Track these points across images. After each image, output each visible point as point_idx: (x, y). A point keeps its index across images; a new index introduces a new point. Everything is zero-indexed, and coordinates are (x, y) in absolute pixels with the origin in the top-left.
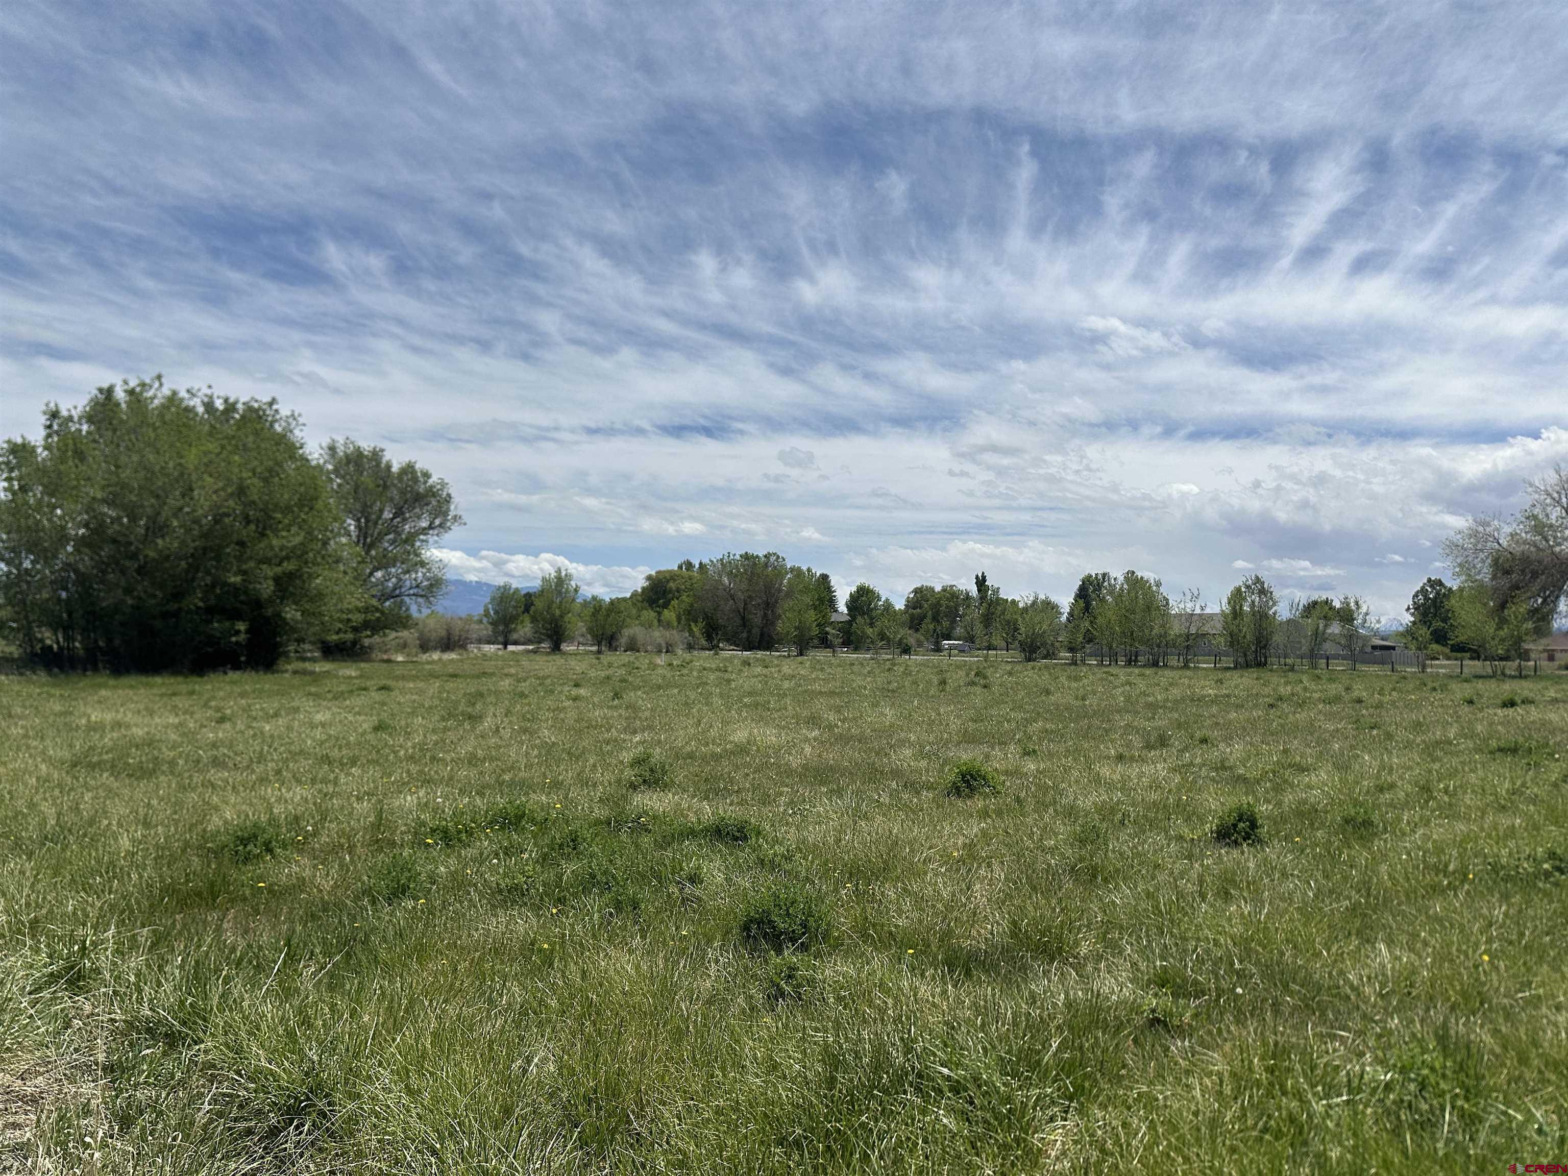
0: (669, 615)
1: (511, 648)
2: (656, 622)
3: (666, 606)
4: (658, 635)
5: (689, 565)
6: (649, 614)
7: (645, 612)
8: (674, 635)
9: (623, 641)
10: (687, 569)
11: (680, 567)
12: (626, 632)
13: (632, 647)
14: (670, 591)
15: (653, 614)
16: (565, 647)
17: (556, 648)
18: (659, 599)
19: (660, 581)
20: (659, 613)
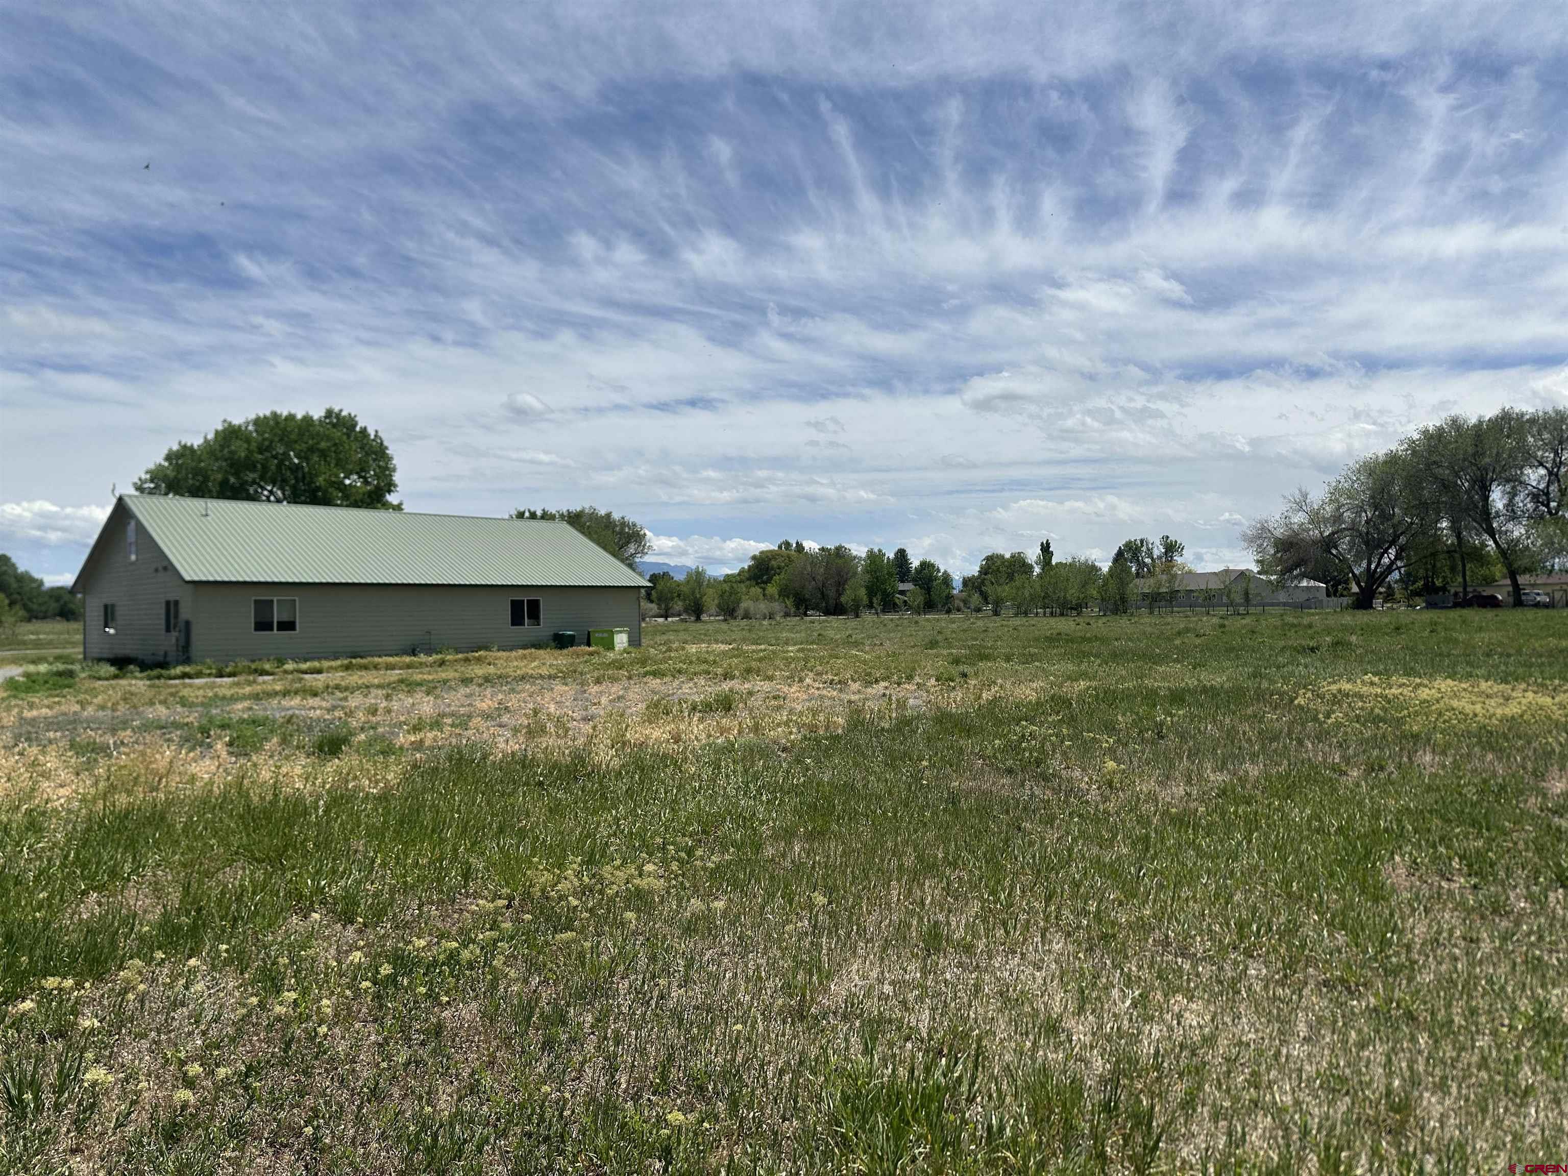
0: (772, 589)
1: (670, 619)
2: (761, 597)
3: (769, 581)
4: (763, 607)
5: (787, 544)
6: (756, 590)
7: (753, 589)
8: (777, 606)
9: (740, 612)
10: (787, 549)
11: (780, 547)
12: (744, 605)
13: (747, 616)
14: (772, 569)
15: (759, 590)
16: (704, 617)
17: (698, 619)
18: (763, 575)
19: (763, 560)
20: (764, 589)
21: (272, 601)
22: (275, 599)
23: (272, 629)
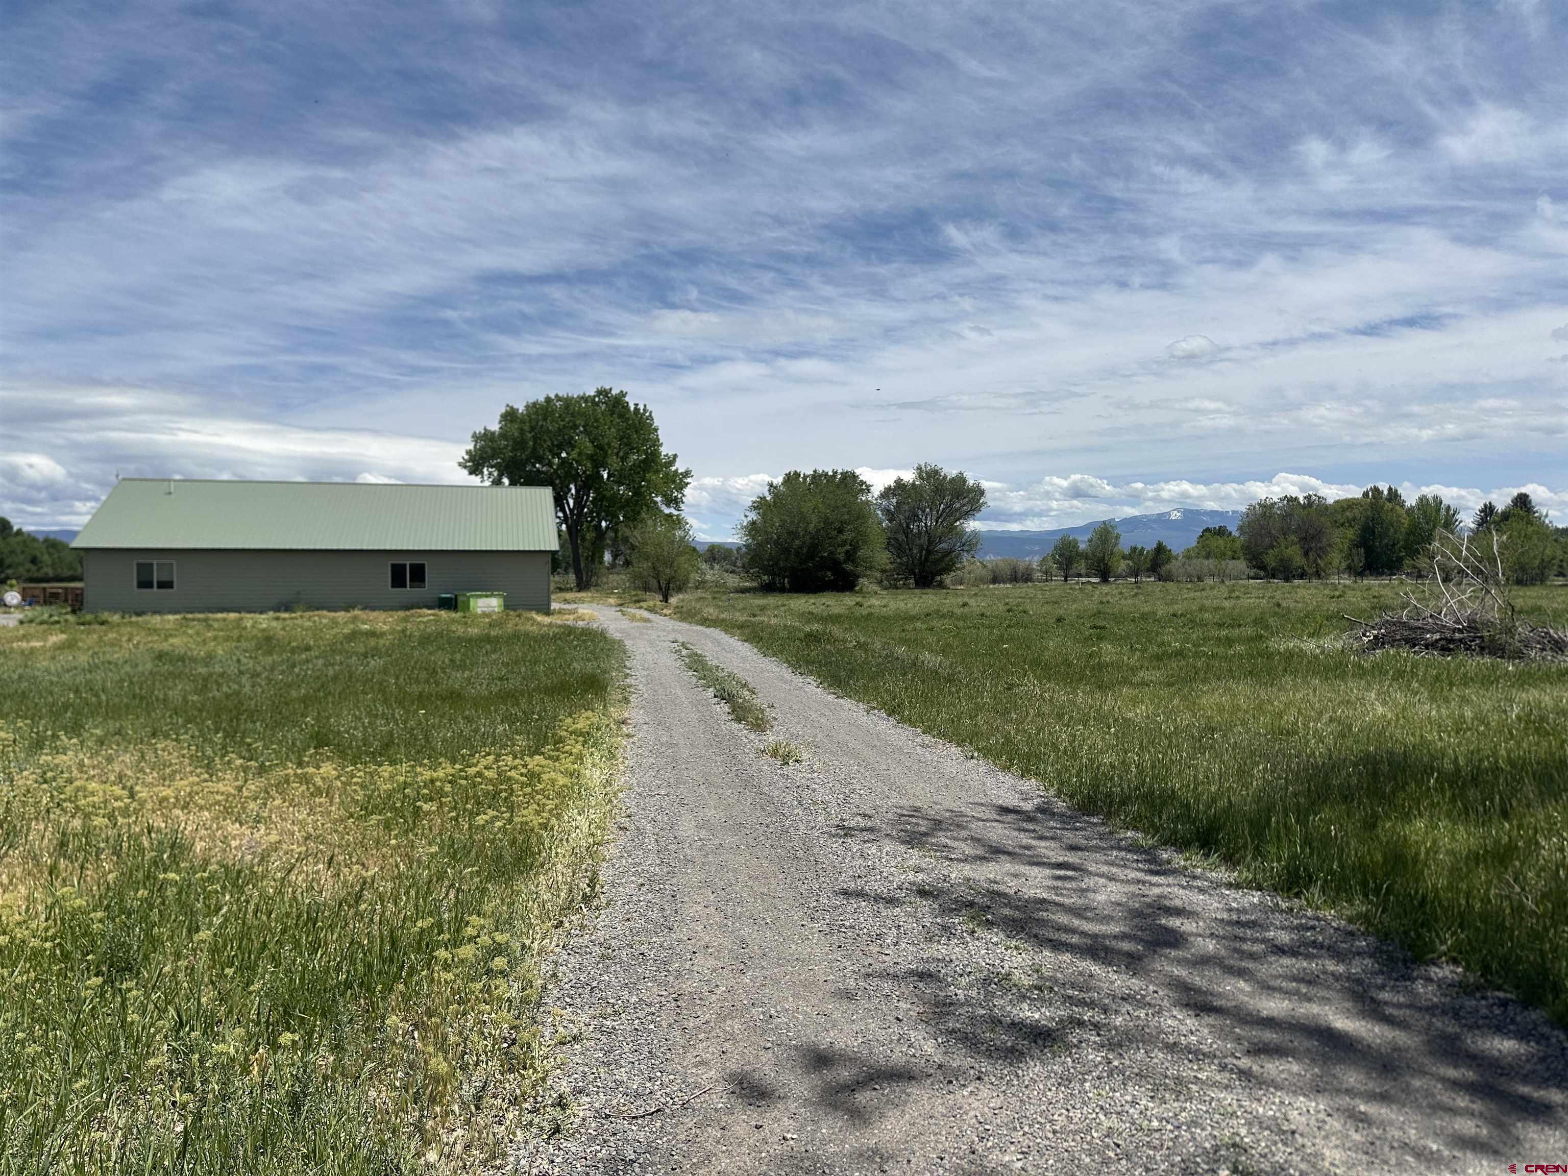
21: (152, 564)
22: (155, 562)
23: (151, 586)
